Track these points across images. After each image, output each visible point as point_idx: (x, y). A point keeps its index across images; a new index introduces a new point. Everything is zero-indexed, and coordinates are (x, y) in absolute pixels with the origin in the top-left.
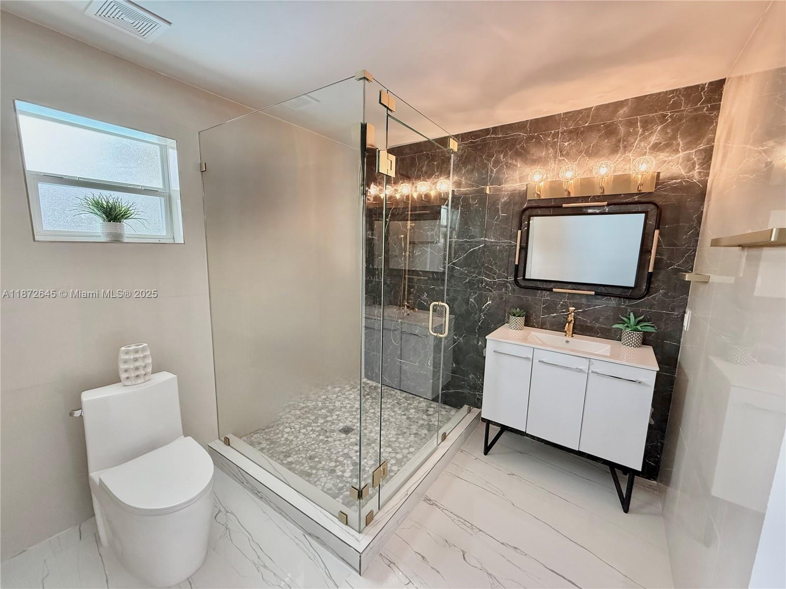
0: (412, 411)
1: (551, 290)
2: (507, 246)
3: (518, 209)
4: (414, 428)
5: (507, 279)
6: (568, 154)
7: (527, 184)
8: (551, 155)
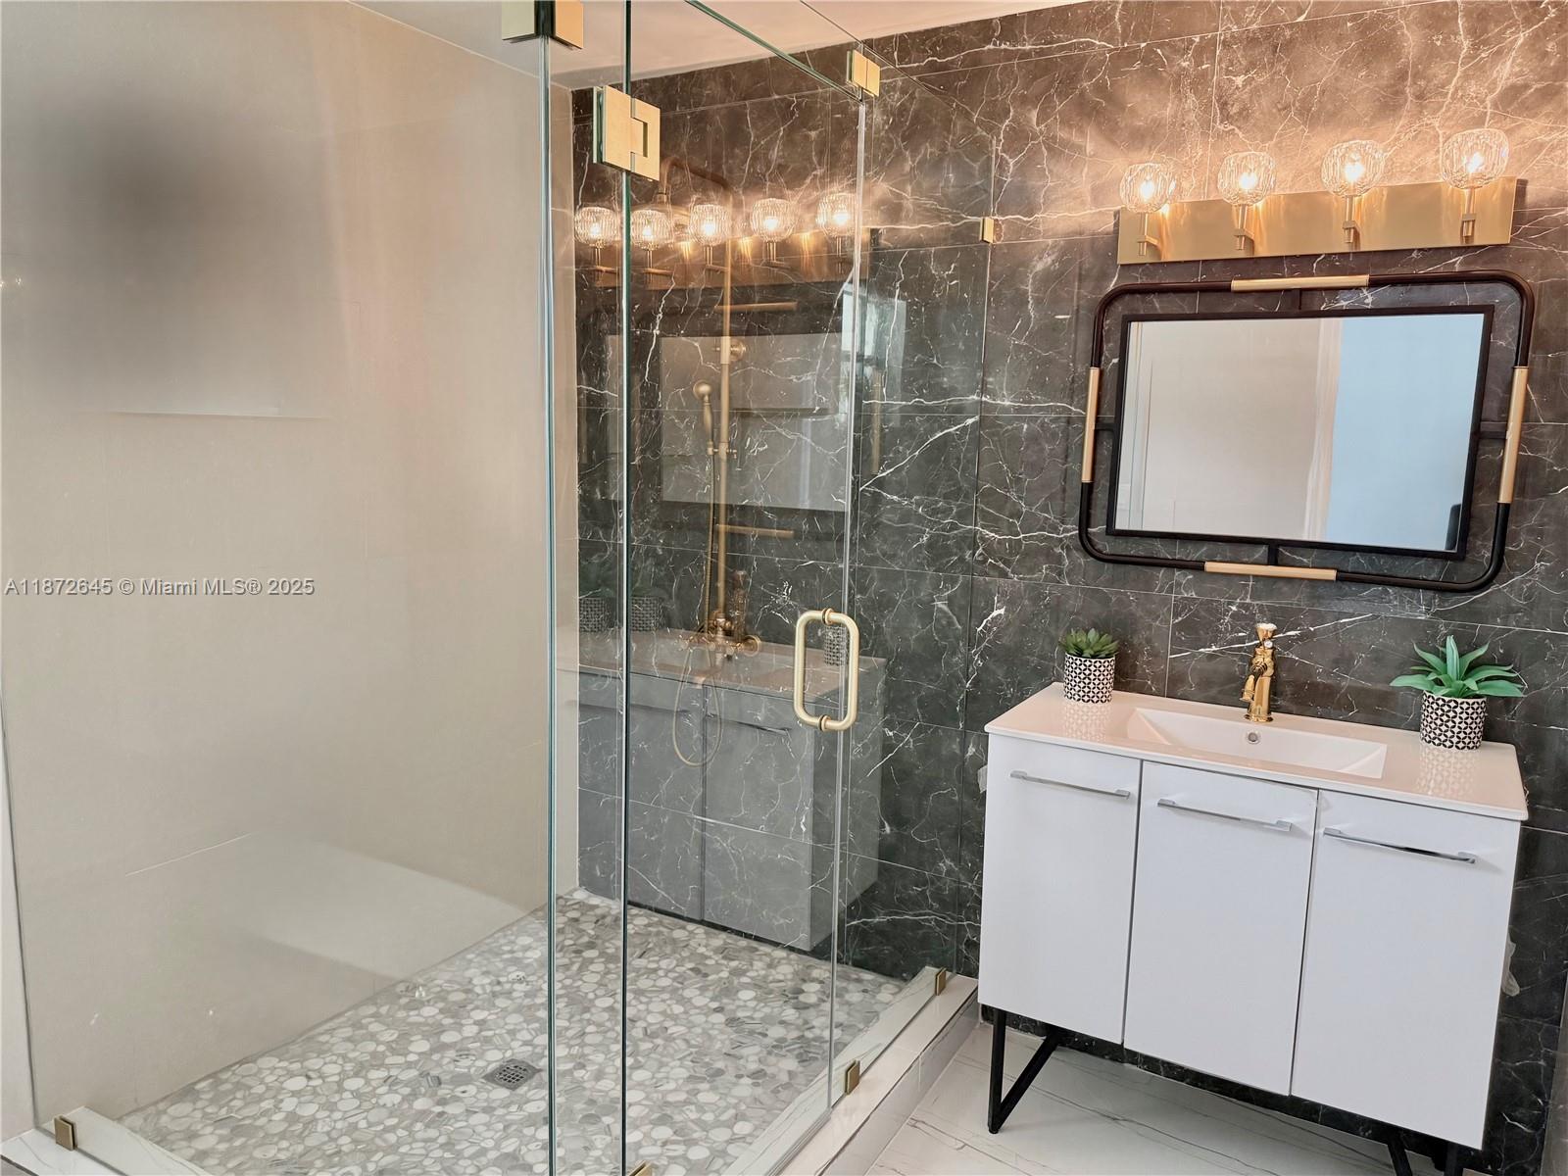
0: (746, 995)
1: (1198, 567)
2: (1054, 420)
3: (1088, 295)
4: (751, 1055)
5: (1055, 529)
6: (1244, 114)
7: (1117, 214)
8: (1192, 117)
